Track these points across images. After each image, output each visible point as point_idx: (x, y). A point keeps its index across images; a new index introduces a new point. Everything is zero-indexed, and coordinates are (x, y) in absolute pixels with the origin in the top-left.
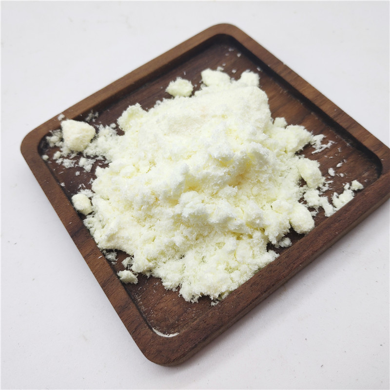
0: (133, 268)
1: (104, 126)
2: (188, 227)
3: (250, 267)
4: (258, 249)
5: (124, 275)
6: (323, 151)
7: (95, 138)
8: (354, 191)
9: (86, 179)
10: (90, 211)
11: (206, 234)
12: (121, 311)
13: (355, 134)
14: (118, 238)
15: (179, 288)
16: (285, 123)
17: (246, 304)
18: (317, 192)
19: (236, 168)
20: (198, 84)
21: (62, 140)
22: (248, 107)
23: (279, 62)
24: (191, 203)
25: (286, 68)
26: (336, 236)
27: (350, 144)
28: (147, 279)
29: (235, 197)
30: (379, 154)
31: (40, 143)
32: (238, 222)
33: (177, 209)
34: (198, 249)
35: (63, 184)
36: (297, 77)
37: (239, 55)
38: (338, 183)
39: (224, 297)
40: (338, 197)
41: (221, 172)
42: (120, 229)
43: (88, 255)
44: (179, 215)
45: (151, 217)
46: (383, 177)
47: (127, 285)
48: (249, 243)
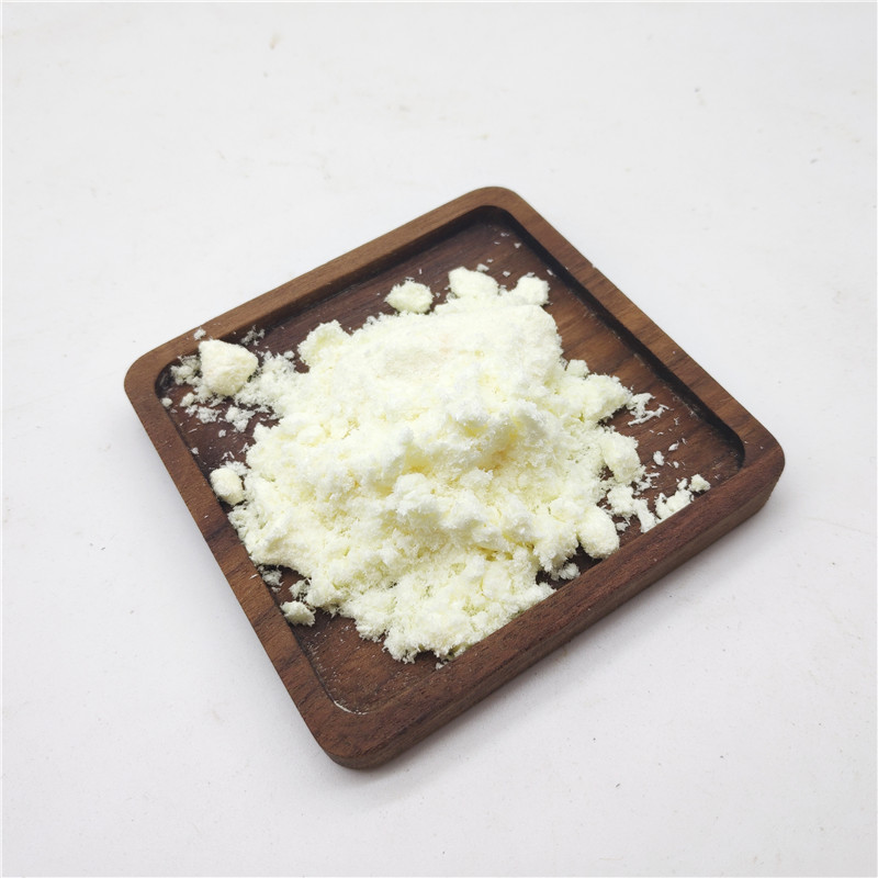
0: (309, 599)
1: (274, 355)
2: (407, 534)
3: (506, 607)
4: (521, 578)
5: (292, 608)
6: (647, 421)
7: (256, 374)
8: (694, 493)
9: (236, 445)
10: (241, 499)
11: (435, 547)
12: (283, 667)
13: (704, 395)
14: (287, 546)
15: (383, 636)
16: (586, 370)
17: (493, 668)
18: (631, 490)
19: (491, 440)
20: (441, 293)
21: (198, 373)
22: (522, 341)
23: (585, 263)
24: (413, 492)
25: (597, 274)
26: (653, 565)
27: (696, 412)
28: (330, 620)
29: (489, 488)
30: (741, 433)
31: (160, 376)
32: (489, 530)
33: (390, 502)
34: (420, 573)
35: (195, 451)
36: (614, 292)
37: (517, 245)
38: (669, 478)
39: (457, 654)
40: (665, 502)
41: (466, 445)
42: (291, 531)
43: (234, 572)
44: (393, 513)
45: (345, 514)
46: (744, 471)
47: (296, 627)
48: (507, 568)
